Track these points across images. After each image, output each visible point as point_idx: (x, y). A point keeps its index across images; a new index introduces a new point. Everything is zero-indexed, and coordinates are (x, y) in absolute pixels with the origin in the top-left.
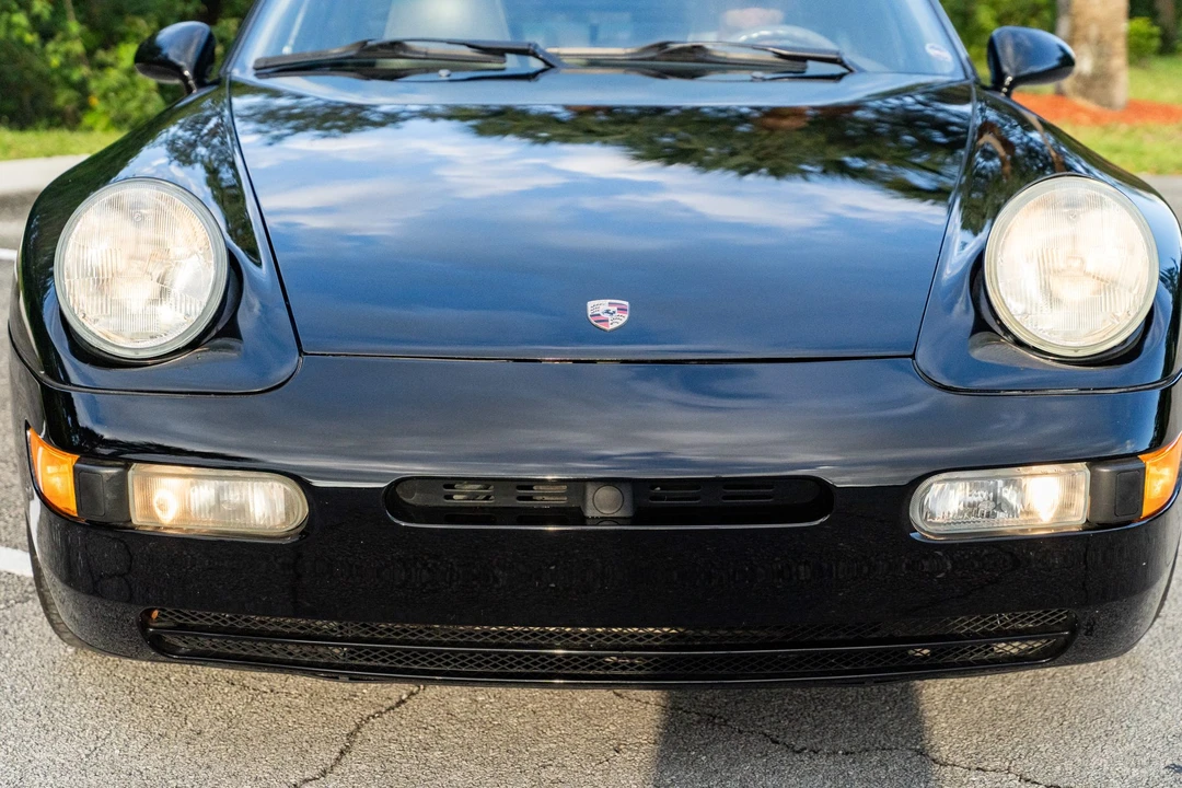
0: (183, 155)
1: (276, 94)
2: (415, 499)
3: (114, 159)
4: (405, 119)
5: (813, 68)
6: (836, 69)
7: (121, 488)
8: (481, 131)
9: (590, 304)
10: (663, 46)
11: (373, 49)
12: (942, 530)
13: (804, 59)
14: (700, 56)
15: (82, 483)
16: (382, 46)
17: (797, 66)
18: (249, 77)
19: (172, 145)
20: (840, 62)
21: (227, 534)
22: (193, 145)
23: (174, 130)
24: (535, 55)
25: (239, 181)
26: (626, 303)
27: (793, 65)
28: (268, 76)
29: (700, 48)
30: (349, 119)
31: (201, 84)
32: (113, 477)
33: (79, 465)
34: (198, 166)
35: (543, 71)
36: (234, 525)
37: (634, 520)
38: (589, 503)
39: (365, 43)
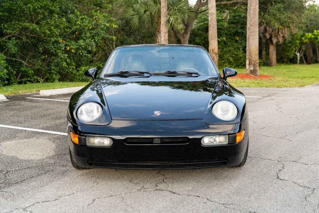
0: (93, 90)
1: (108, 80)
2: (129, 141)
3: (85, 89)
4: (128, 83)
5: (193, 75)
6: (197, 75)
7: (85, 140)
8: (142, 85)
9: (155, 112)
10: (169, 72)
11: (123, 73)
12: (206, 145)
13: (192, 74)
14: (176, 73)
15: (79, 139)
16: (124, 72)
17: (191, 75)
18: (103, 77)
19: (91, 88)
20: (198, 74)
21: (101, 146)
22: (94, 88)
23: (91, 86)
24: (149, 73)
25: (102, 92)
26: (160, 112)
27: (190, 74)
28: (106, 77)
29: (175, 72)
30: (119, 83)
31: (95, 78)
32: (84, 138)
33: (79, 136)
34: (95, 91)
35: (150, 76)
36: (102, 145)
37: (161, 143)
38: (154, 141)
39: (122, 72)
